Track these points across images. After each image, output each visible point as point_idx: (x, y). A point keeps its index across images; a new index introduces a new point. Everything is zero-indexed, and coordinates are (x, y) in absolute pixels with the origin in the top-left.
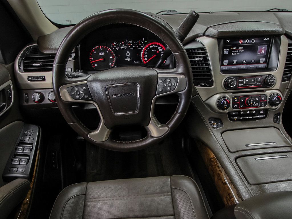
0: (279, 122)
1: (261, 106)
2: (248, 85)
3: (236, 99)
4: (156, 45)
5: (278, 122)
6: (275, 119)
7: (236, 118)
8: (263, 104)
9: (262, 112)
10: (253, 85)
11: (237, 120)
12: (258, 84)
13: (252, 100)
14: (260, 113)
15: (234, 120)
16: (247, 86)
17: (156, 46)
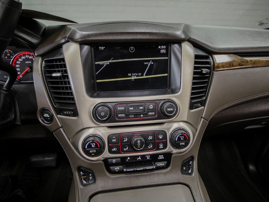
0: (192, 171)
1: (158, 149)
2: (133, 116)
3: (114, 139)
4: (30, 55)
5: (190, 171)
6: (184, 168)
7: (117, 168)
8: (161, 146)
9: (161, 157)
10: (142, 116)
11: (121, 172)
12: (150, 113)
13: (139, 142)
14: (159, 158)
15: (114, 173)
16: (132, 118)
17: (30, 57)
